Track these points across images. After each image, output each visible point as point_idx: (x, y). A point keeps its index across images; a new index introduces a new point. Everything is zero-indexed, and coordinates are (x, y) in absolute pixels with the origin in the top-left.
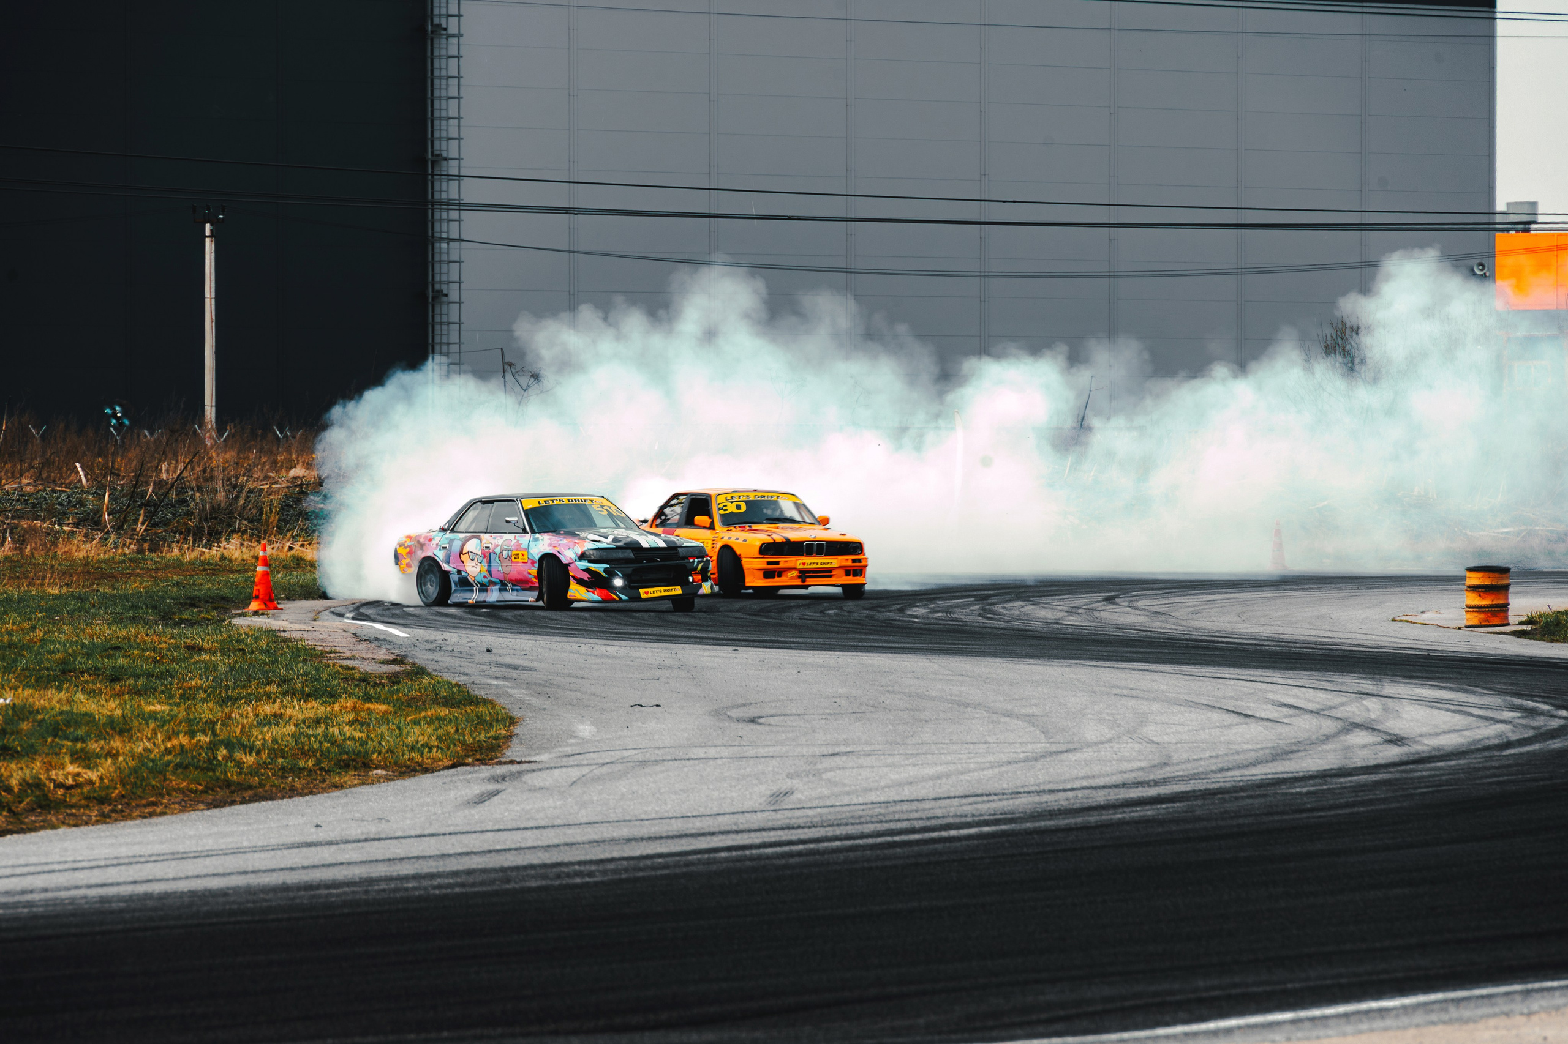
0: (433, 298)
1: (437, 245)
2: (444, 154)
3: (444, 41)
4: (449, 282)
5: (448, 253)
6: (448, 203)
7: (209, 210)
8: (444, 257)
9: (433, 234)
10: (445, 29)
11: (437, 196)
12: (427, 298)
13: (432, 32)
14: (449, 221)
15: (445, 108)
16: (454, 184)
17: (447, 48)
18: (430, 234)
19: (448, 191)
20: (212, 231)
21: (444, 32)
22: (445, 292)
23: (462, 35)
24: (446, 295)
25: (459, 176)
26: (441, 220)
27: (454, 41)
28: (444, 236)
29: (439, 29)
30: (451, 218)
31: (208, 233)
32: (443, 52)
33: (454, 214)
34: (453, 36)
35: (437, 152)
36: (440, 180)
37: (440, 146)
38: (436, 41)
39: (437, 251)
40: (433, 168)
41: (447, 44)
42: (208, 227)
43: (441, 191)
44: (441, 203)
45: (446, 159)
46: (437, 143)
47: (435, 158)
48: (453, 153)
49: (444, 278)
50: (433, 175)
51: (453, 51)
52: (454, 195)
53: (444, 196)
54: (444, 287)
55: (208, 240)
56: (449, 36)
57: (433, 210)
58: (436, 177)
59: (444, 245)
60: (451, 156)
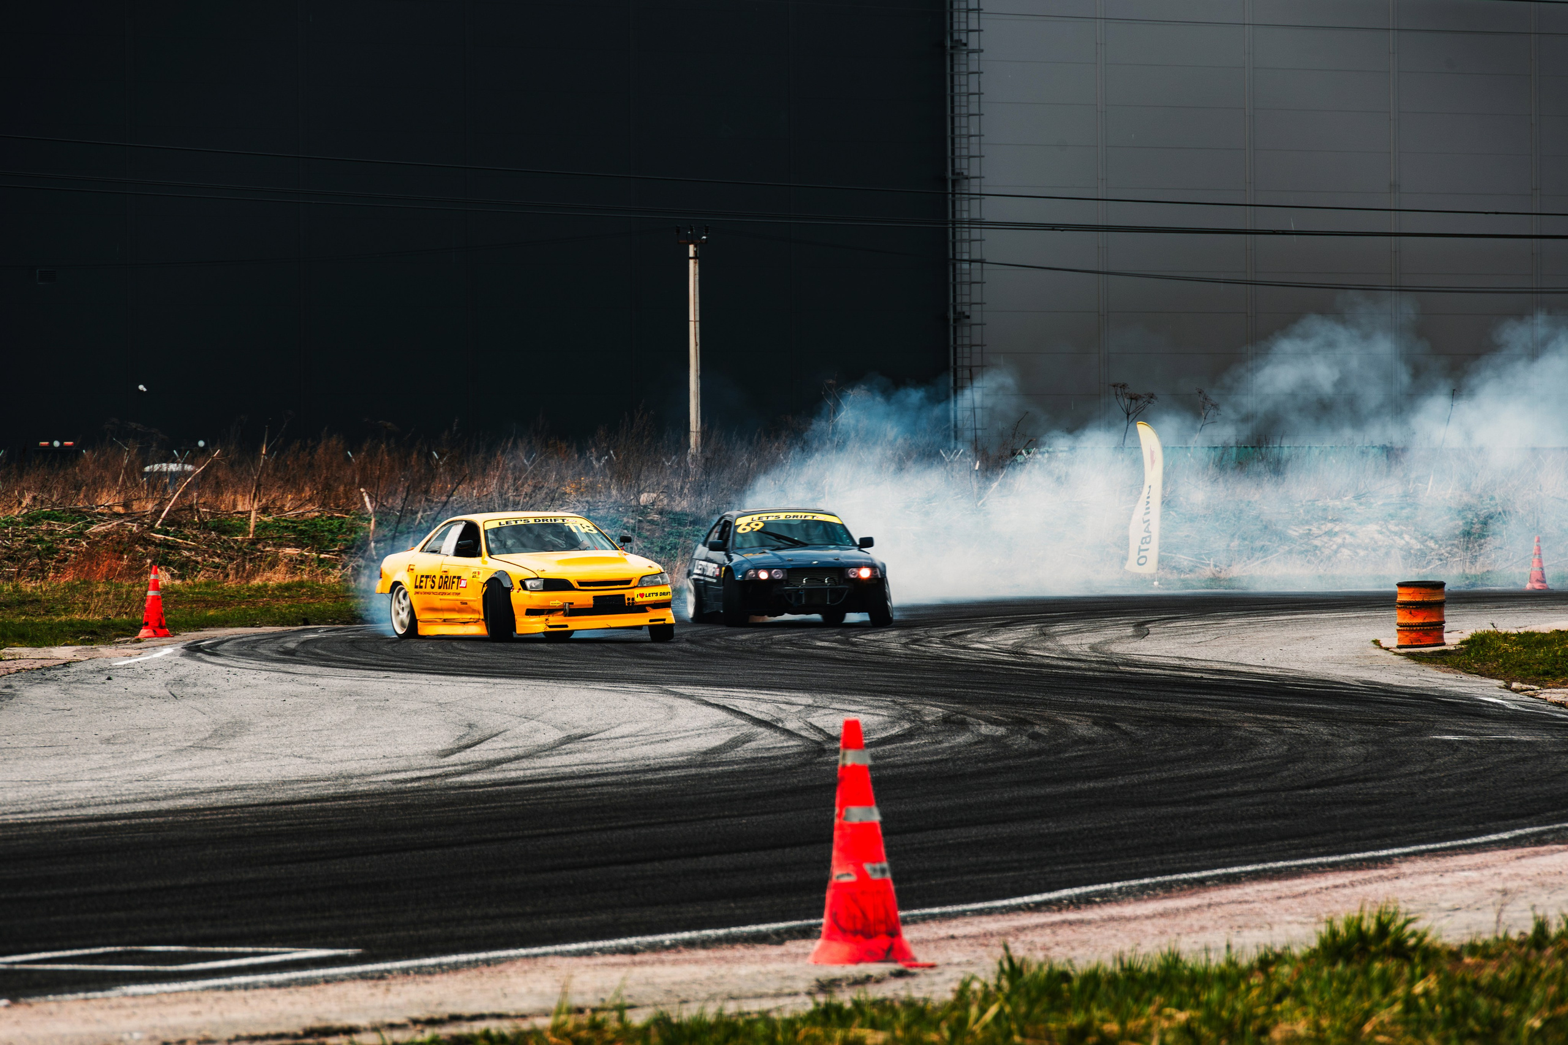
0: (955, 321)
1: (958, 265)
2: (966, 173)
3: (964, 57)
4: (971, 304)
5: (970, 274)
6: (971, 222)
7: (692, 230)
8: (966, 278)
9: (954, 255)
10: (965, 45)
11: (958, 216)
12: (948, 320)
13: (952, 48)
14: (970, 241)
15: (966, 126)
16: (975, 203)
17: (967, 64)
18: (951, 256)
19: (969, 210)
20: (695, 252)
21: (965, 48)
22: (967, 314)
23: (982, 51)
24: (968, 317)
25: (981, 195)
26: (962, 241)
27: (974, 56)
28: (966, 257)
29: (959, 45)
30: (973, 237)
31: (691, 254)
32: (963, 68)
33: (976, 233)
34: (974, 51)
35: (957, 171)
36: (961, 200)
37: (962, 165)
38: (956, 57)
39: (958, 271)
40: (953, 186)
41: (967, 60)
42: (692, 248)
43: (961, 211)
44: (962, 222)
45: (967, 178)
46: (957, 161)
47: (955, 177)
48: (974, 172)
49: (966, 299)
50: (954, 194)
51: (973, 67)
52: (975, 215)
53: (965, 215)
54: (966, 309)
55: (691, 262)
56: (970, 52)
57: (954, 229)
58: (957, 196)
59: (966, 266)
60: (971, 175)
